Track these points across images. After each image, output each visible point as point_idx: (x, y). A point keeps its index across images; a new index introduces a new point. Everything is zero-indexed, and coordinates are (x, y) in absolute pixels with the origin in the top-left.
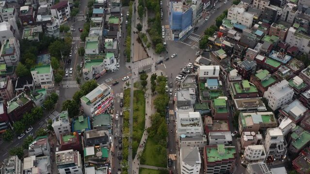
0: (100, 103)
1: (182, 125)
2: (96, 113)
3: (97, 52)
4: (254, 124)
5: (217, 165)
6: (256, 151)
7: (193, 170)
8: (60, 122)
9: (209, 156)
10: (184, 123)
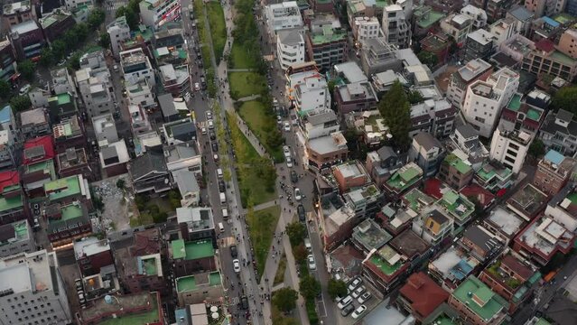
0: (164, 10)
1: (276, 16)
2: (160, 23)
4: (367, 7)
5: (325, 49)
6: (371, 28)
7: (295, 54)
8: (116, 28)
9: (313, 40)
10: (279, 14)
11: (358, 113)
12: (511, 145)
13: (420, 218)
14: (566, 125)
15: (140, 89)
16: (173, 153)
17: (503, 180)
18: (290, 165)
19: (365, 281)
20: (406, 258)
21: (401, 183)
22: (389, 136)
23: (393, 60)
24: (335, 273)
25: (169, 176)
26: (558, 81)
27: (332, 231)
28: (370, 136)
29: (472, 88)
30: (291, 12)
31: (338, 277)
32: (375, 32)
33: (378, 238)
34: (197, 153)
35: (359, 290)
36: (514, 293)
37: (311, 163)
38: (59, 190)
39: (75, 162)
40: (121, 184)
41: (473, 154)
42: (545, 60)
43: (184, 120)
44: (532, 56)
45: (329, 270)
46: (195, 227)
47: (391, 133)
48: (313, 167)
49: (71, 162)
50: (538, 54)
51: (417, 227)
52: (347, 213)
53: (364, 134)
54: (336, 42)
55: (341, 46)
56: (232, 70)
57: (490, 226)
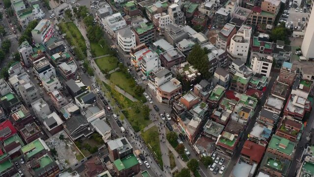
0: (46, 32)
1: (112, 23)
2: (45, 41)
3: (25, 8)
4: (158, 8)
5: (145, 35)
6: (166, 19)
7: (131, 42)
8: (24, 48)
9: (137, 32)
10: (112, 21)
11: (177, 66)
12: (264, 64)
13: (234, 113)
14: (282, 47)
15: (52, 80)
16: (87, 112)
17: (264, 83)
18: (151, 102)
19: (219, 153)
20: (237, 135)
21: (216, 97)
22: (199, 74)
23: (184, 33)
24: (202, 153)
25: (90, 125)
26: (269, 26)
27: (193, 132)
28: (190, 76)
29: (233, 39)
30: (119, 19)
31: (204, 155)
32: (169, 21)
33: (218, 129)
34: (101, 109)
35: (218, 158)
36: (297, 137)
37: (163, 98)
38: (31, 151)
39: (33, 131)
40: (62, 137)
41: (245, 73)
42: (259, 17)
43: (86, 92)
44: (251, 16)
45: (199, 153)
46: (122, 150)
47: (200, 72)
48: (165, 101)
49: (31, 133)
50: (254, 14)
51: (234, 118)
52: (197, 120)
53: (185, 76)
54: (150, 30)
55: (153, 32)
56: (96, 58)
57: (268, 107)
